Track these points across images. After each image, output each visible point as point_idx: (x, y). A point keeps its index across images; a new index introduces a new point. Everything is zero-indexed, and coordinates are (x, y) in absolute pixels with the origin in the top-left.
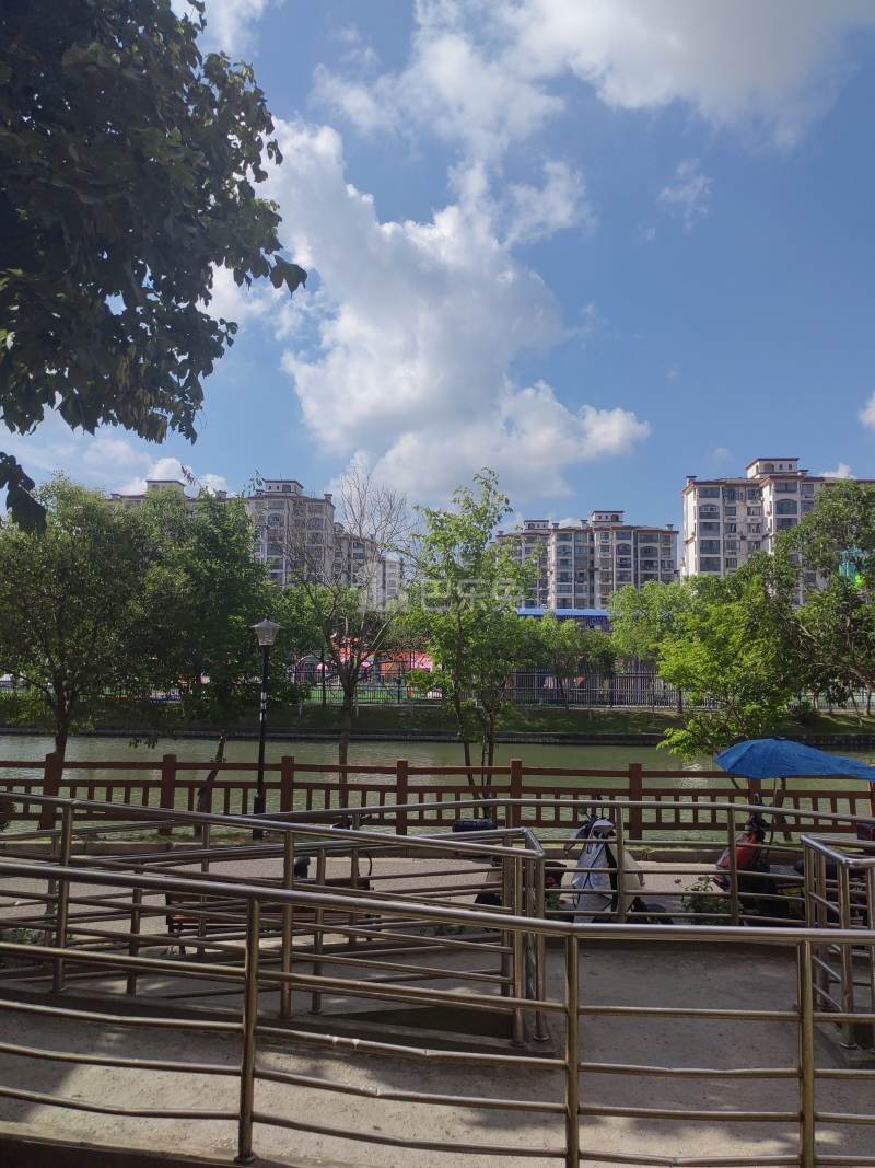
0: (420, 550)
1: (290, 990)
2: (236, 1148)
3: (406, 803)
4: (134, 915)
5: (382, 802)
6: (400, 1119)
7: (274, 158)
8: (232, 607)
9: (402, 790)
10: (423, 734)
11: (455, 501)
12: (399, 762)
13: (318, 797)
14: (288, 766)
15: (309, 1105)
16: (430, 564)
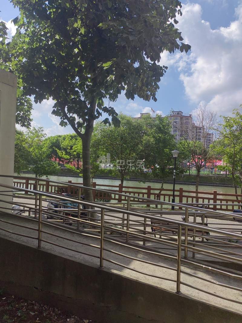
0: (222, 129)
1: (187, 251)
2: (176, 289)
3: (216, 203)
4: (144, 226)
5: (209, 202)
6: (222, 292)
7: (180, 14)
8: (165, 147)
9: (215, 199)
10: (220, 184)
11: (233, 113)
12: (214, 191)
13: (190, 200)
14: (181, 191)
15: (195, 282)
16: (225, 133)
